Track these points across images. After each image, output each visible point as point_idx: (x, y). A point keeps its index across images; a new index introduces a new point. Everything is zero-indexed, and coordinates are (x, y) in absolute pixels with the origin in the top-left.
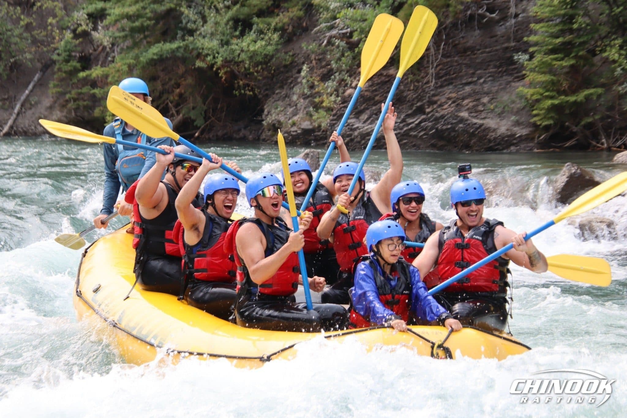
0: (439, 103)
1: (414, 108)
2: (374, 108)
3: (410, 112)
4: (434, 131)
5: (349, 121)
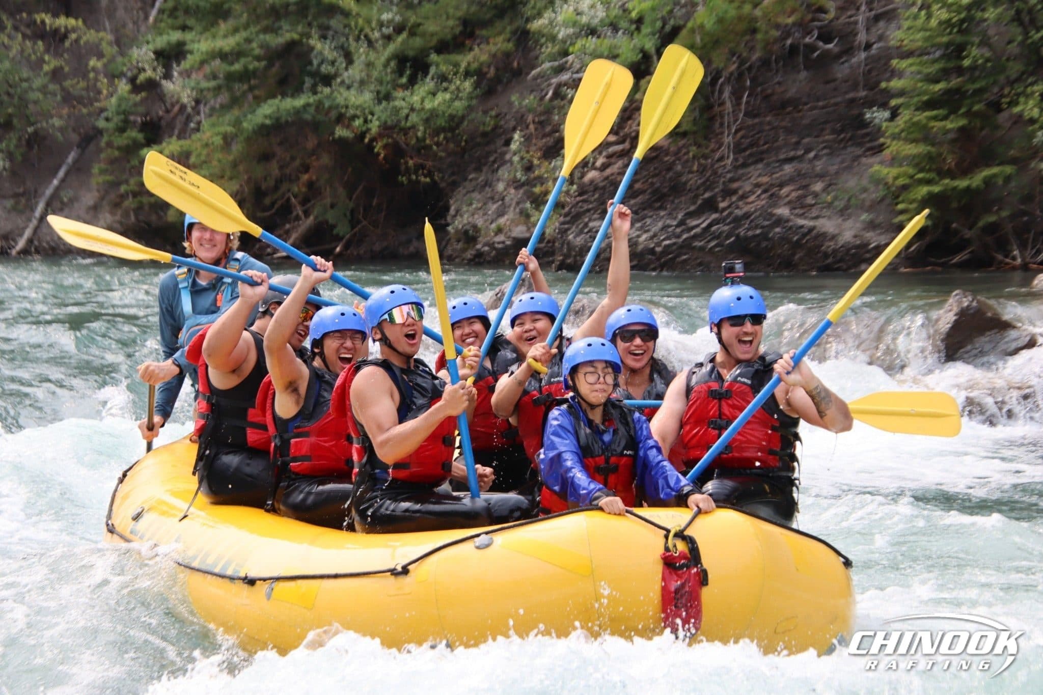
0: (740, 192)
1: (699, 202)
3: (692, 208)
4: (732, 239)
5: (591, 224)
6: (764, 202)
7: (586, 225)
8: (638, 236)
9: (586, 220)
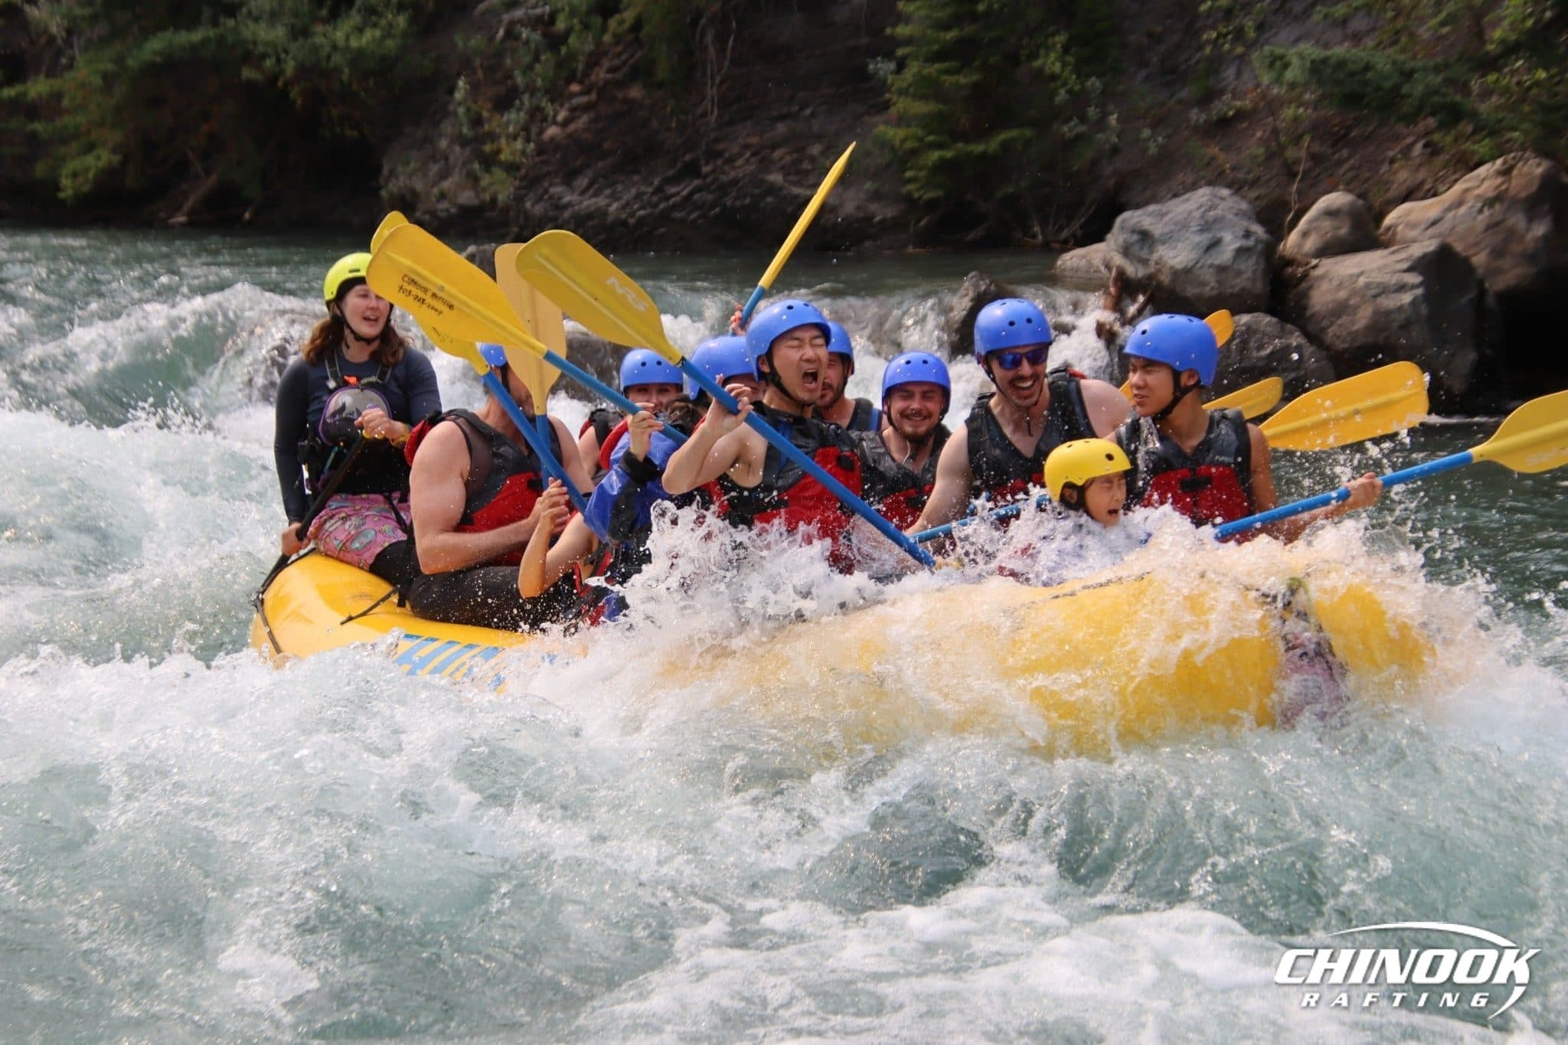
0: (727, 155)
1: (679, 165)
2: (601, 164)
3: (671, 173)
4: (717, 210)
5: (552, 190)
6: (752, 167)
7: (546, 191)
8: (609, 205)
9: (546, 184)
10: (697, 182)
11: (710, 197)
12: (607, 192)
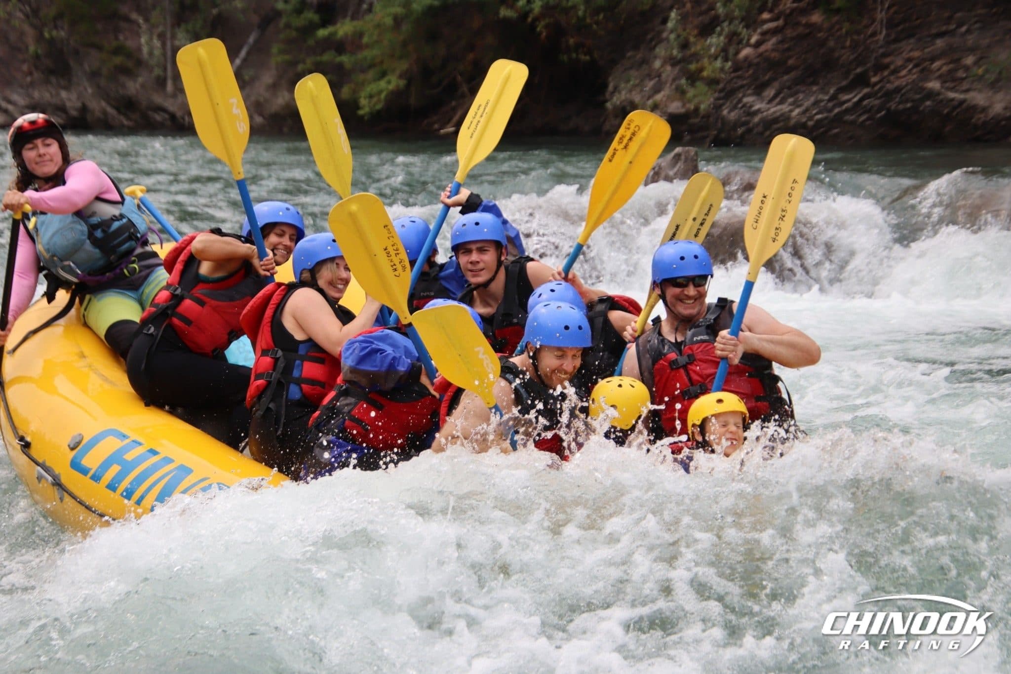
0: (892, 67)
1: (851, 77)
2: (786, 78)
3: (844, 83)
4: (883, 113)
5: (745, 100)
6: (915, 76)
7: (740, 101)
8: (791, 111)
9: (740, 95)
10: (866, 90)
11: (877, 102)
12: (791, 100)
